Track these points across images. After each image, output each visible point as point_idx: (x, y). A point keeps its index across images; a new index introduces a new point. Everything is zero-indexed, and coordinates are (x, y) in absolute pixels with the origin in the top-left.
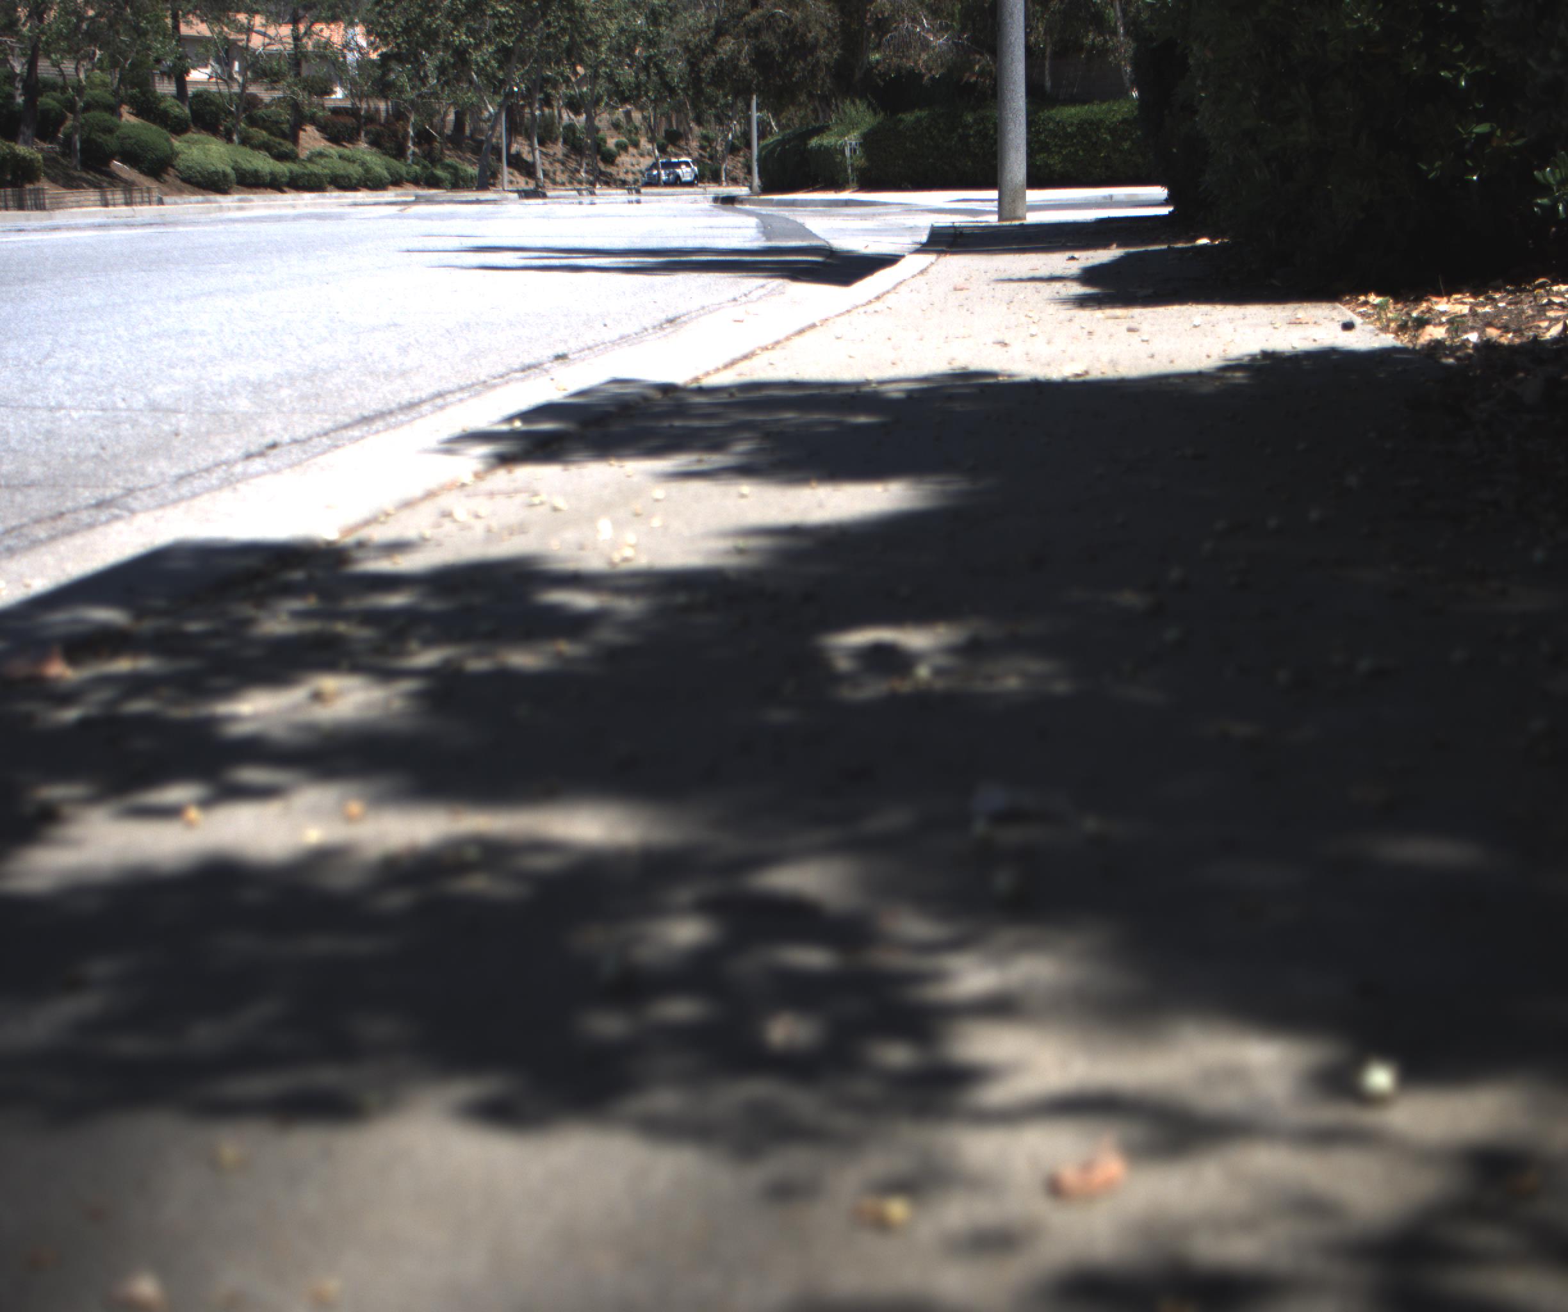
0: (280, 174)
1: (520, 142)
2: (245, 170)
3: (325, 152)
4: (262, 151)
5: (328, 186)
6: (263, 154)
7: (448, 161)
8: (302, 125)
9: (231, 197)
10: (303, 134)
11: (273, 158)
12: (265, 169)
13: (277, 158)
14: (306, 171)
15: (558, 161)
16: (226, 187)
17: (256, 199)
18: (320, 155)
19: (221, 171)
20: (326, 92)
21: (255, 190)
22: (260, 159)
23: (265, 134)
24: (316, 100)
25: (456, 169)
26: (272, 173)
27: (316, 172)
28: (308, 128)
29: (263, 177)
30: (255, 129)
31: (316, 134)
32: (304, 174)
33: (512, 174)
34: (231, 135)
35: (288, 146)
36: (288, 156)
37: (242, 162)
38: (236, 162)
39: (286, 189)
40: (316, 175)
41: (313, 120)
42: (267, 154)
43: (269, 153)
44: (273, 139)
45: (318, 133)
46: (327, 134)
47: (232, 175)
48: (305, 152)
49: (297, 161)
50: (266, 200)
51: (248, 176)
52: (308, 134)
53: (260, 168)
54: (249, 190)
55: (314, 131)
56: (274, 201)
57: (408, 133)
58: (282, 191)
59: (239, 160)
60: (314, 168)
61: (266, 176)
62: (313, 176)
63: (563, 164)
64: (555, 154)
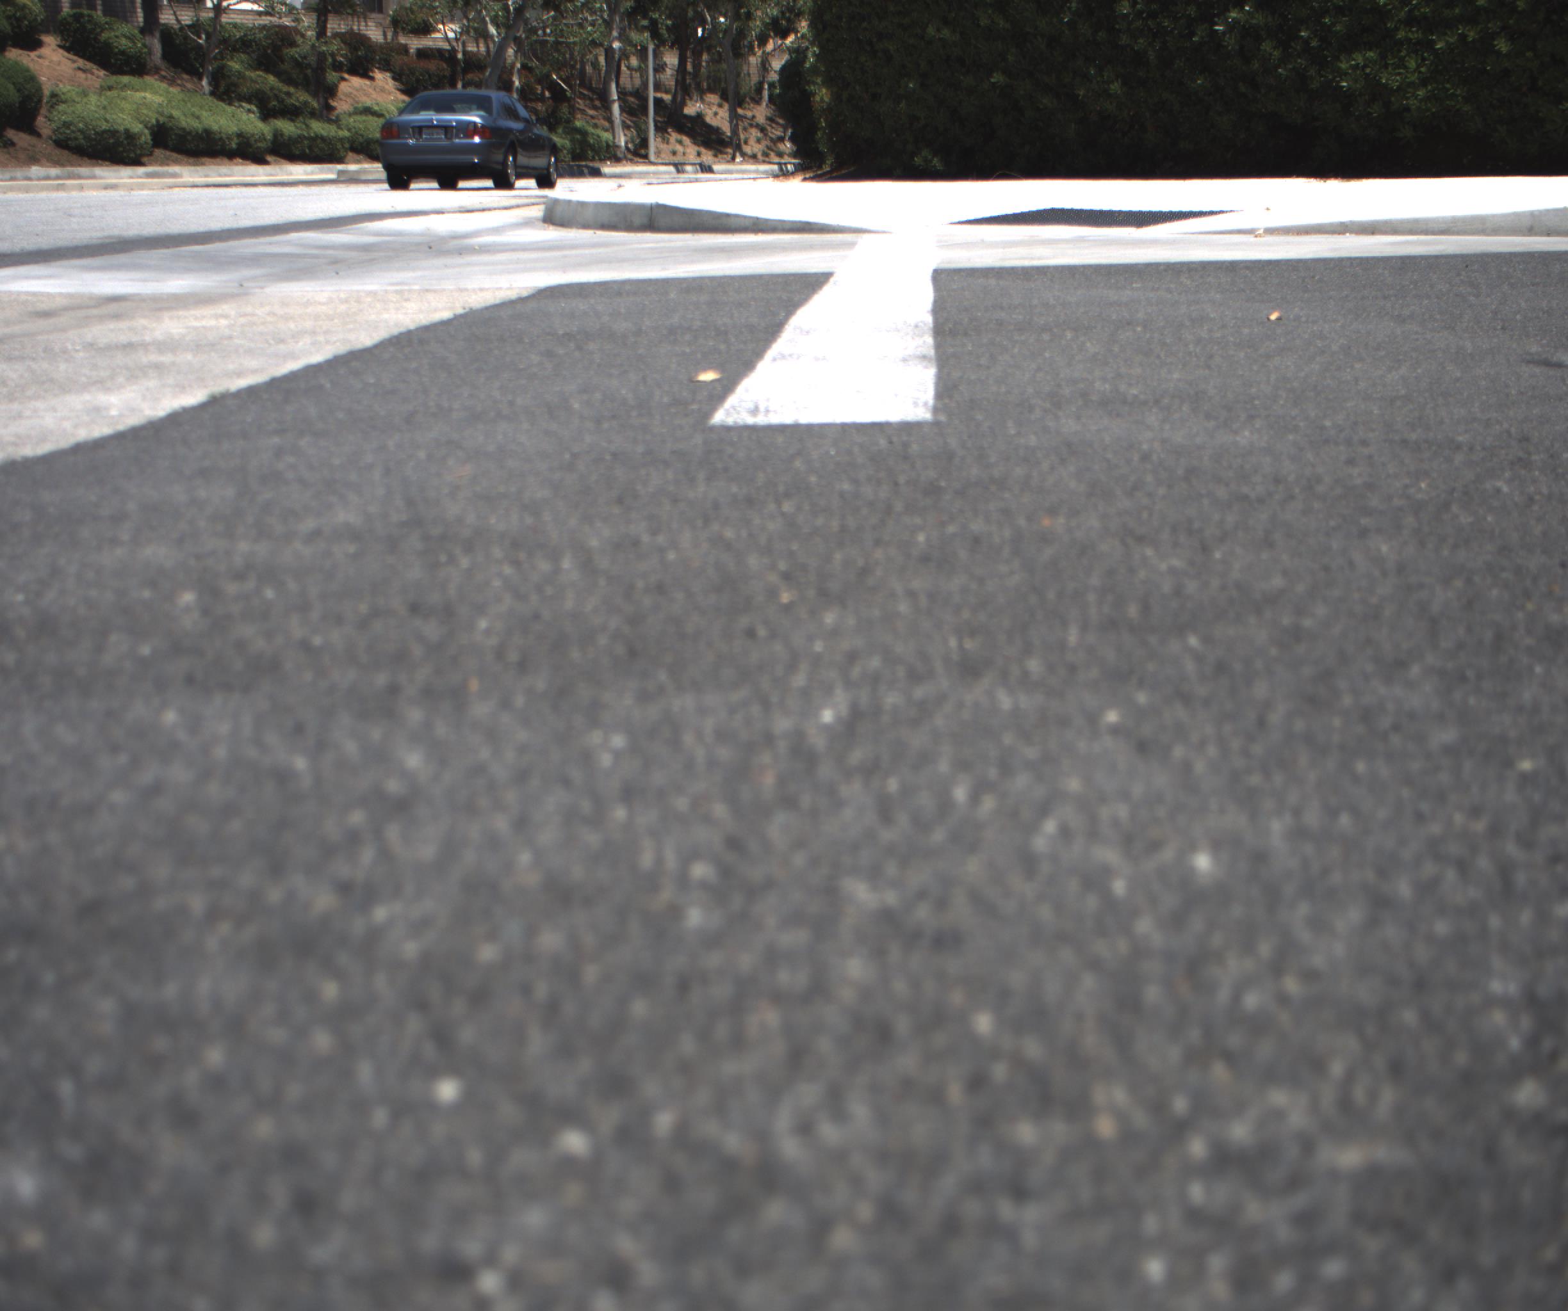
0: (257, 137)
1: (702, 101)
2: (184, 129)
3: (376, 108)
4: (244, 104)
5: (350, 154)
6: (243, 107)
7: (578, 124)
8: (361, 69)
9: (141, 170)
10: (356, 81)
11: (258, 115)
12: (235, 129)
13: (267, 115)
14: (305, 134)
15: (757, 126)
16: (132, 155)
17: (188, 173)
18: (368, 111)
19: (127, 131)
20: (425, 29)
21: (204, 160)
22: (233, 116)
23: (271, 79)
24: (403, 40)
25: (584, 133)
26: (240, 135)
27: (324, 133)
28: (371, 74)
29: (221, 139)
30: (257, 73)
31: (387, 84)
32: (301, 138)
33: (680, 142)
34: (201, 70)
35: (301, 96)
36: (292, 113)
37: (182, 118)
38: (171, 117)
39: (269, 158)
40: (323, 139)
41: (386, 66)
42: (254, 108)
43: (257, 107)
44: (285, 88)
45: (391, 82)
46: (402, 83)
47: (146, 137)
48: (342, 106)
49: (301, 119)
50: (206, 176)
51: (189, 138)
52: (368, 82)
53: (215, 128)
54: (191, 160)
55: (382, 78)
56: (226, 175)
57: (513, 83)
58: (260, 160)
59: (176, 113)
60: (323, 129)
61: (229, 138)
62: (319, 141)
63: (762, 130)
64: (754, 117)
